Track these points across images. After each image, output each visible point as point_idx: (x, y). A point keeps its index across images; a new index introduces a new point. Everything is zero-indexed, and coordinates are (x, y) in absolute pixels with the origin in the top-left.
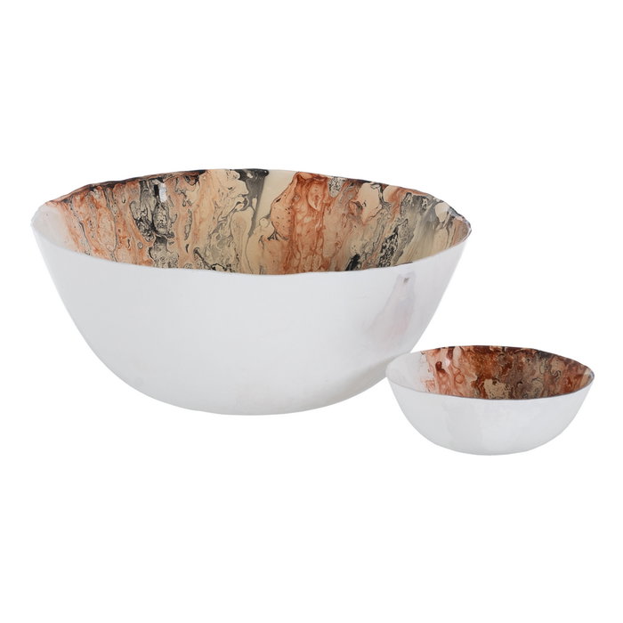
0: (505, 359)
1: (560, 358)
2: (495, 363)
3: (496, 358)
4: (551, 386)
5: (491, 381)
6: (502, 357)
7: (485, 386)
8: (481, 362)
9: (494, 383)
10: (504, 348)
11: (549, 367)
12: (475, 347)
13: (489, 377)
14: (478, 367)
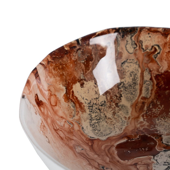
0: (83, 53)
1: (152, 30)
2: (75, 63)
3: (75, 56)
4: (150, 65)
5: (78, 84)
6: (80, 52)
7: (76, 94)
8: (63, 69)
9: (82, 85)
10: (77, 40)
11: (138, 44)
12: (51, 54)
13: (74, 81)
14: (61, 76)
